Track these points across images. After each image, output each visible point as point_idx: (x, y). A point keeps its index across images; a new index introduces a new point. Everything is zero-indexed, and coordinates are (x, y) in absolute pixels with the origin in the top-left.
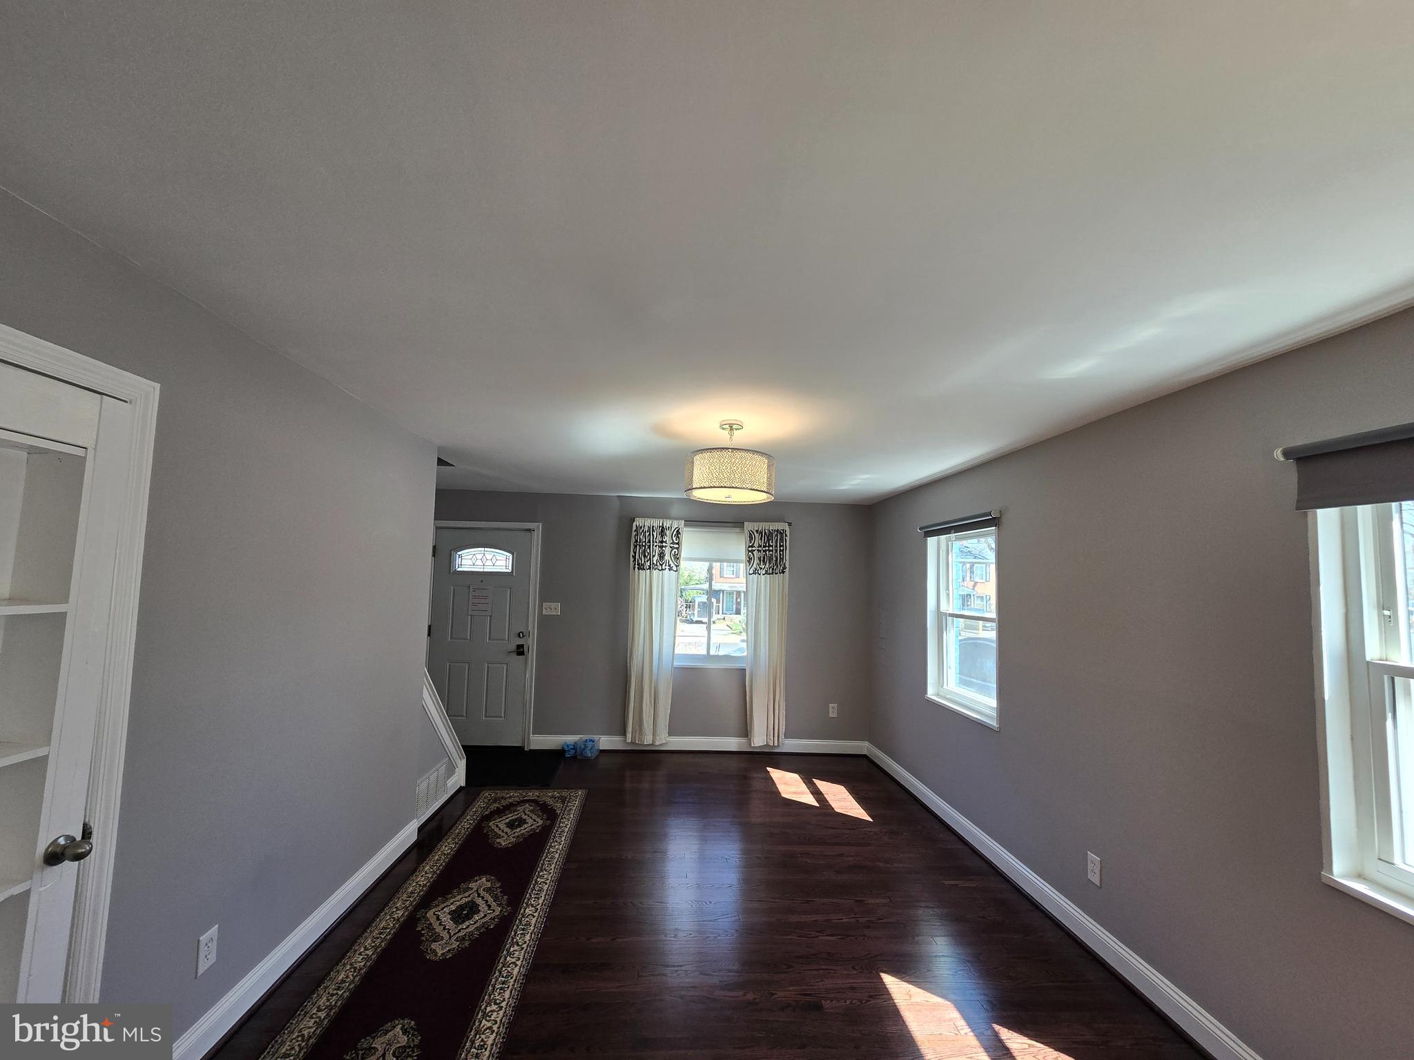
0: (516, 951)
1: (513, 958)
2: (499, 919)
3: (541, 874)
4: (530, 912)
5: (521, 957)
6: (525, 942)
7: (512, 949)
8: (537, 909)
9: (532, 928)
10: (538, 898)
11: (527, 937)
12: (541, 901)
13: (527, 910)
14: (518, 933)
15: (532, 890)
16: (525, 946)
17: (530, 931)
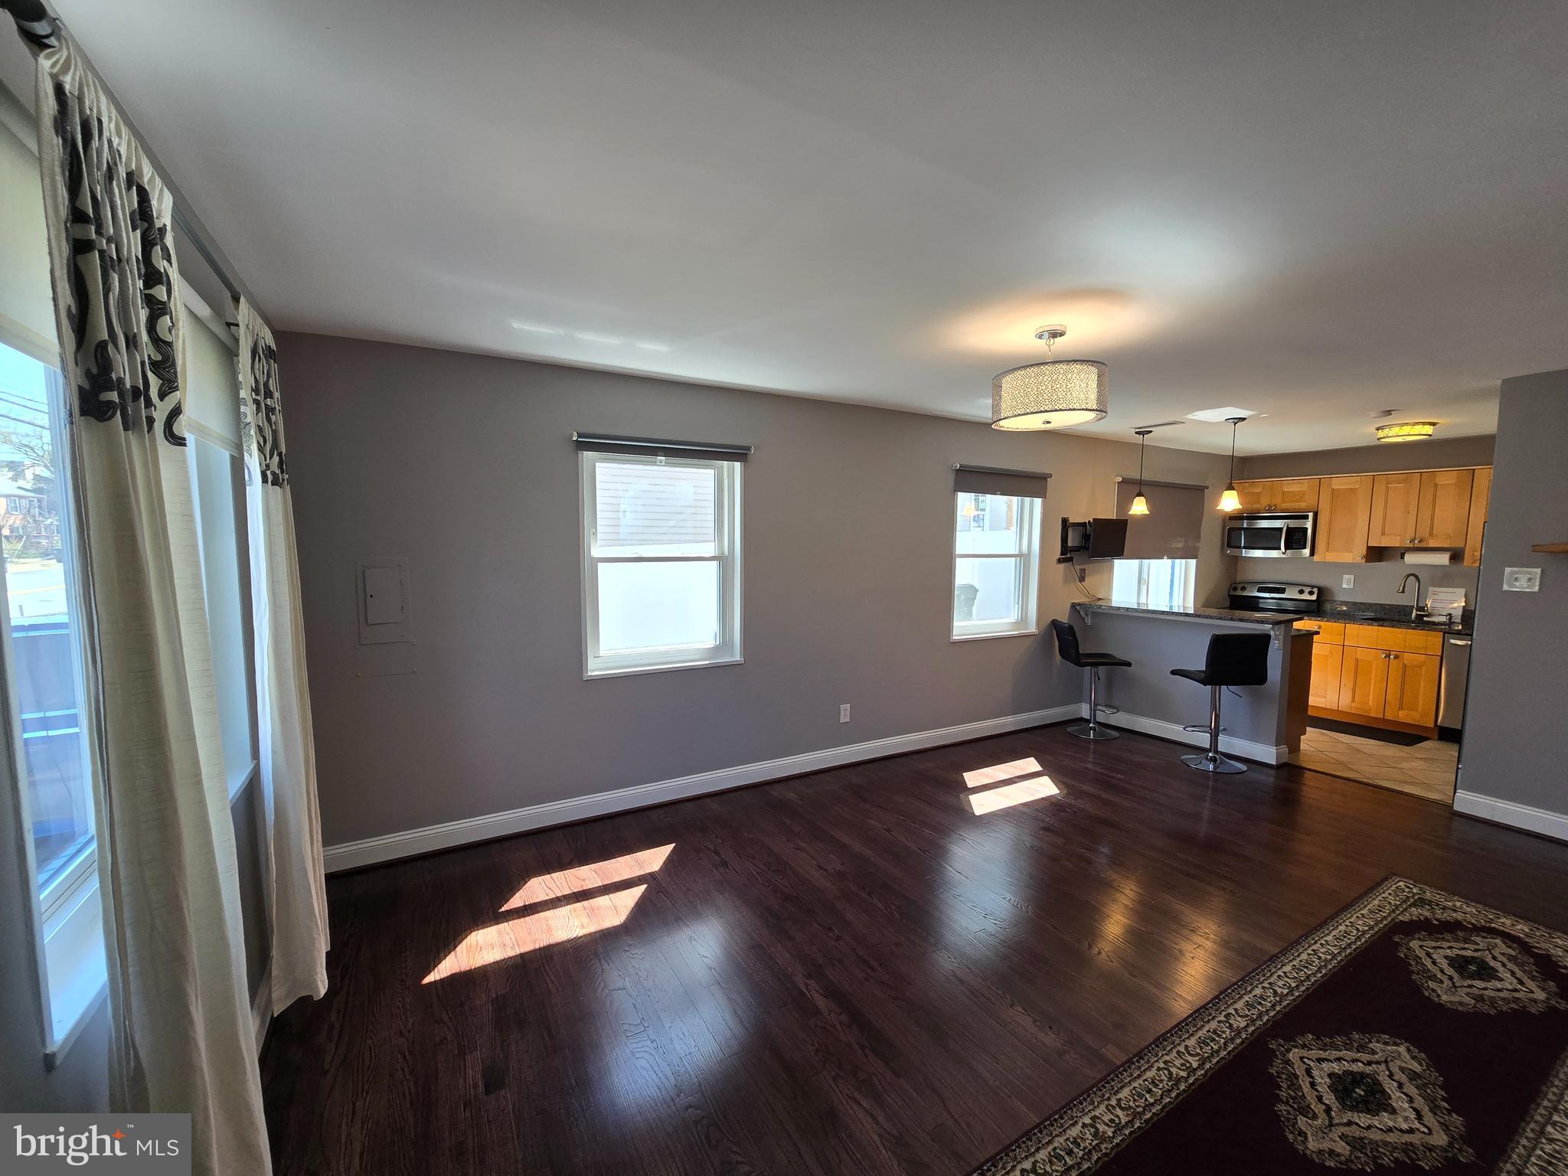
0: (1280, 987)
1: (1286, 981)
2: (1295, 1041)
3: (1184, 1074)
4: (1239, 1019)
5: (1275, 976)
6: (1263, 988)
7: (1285, 991)
8: (1225, 1016)
9: (1246, 998)
10: (1215, 1032)
11: (1258, 991)
12: (1213, 1025)
13: (1243, 1024)
14: (1269, 1004)
15: (1218, 1052)
16: (1266, 985)
17: (1251, 996)
